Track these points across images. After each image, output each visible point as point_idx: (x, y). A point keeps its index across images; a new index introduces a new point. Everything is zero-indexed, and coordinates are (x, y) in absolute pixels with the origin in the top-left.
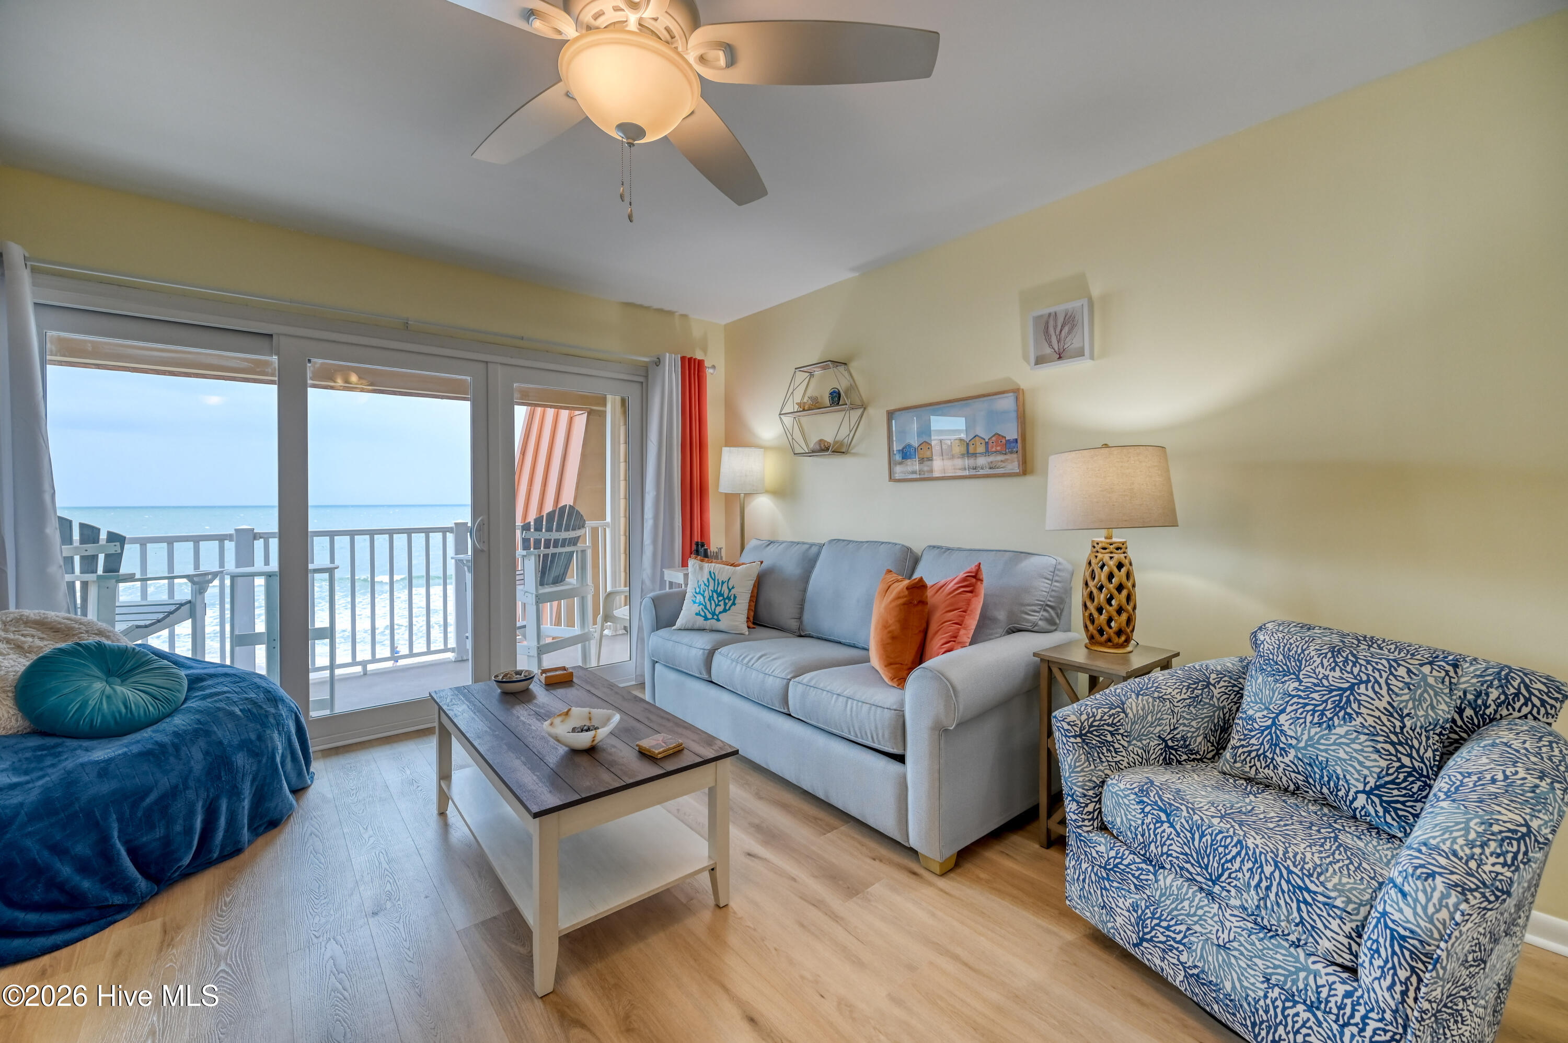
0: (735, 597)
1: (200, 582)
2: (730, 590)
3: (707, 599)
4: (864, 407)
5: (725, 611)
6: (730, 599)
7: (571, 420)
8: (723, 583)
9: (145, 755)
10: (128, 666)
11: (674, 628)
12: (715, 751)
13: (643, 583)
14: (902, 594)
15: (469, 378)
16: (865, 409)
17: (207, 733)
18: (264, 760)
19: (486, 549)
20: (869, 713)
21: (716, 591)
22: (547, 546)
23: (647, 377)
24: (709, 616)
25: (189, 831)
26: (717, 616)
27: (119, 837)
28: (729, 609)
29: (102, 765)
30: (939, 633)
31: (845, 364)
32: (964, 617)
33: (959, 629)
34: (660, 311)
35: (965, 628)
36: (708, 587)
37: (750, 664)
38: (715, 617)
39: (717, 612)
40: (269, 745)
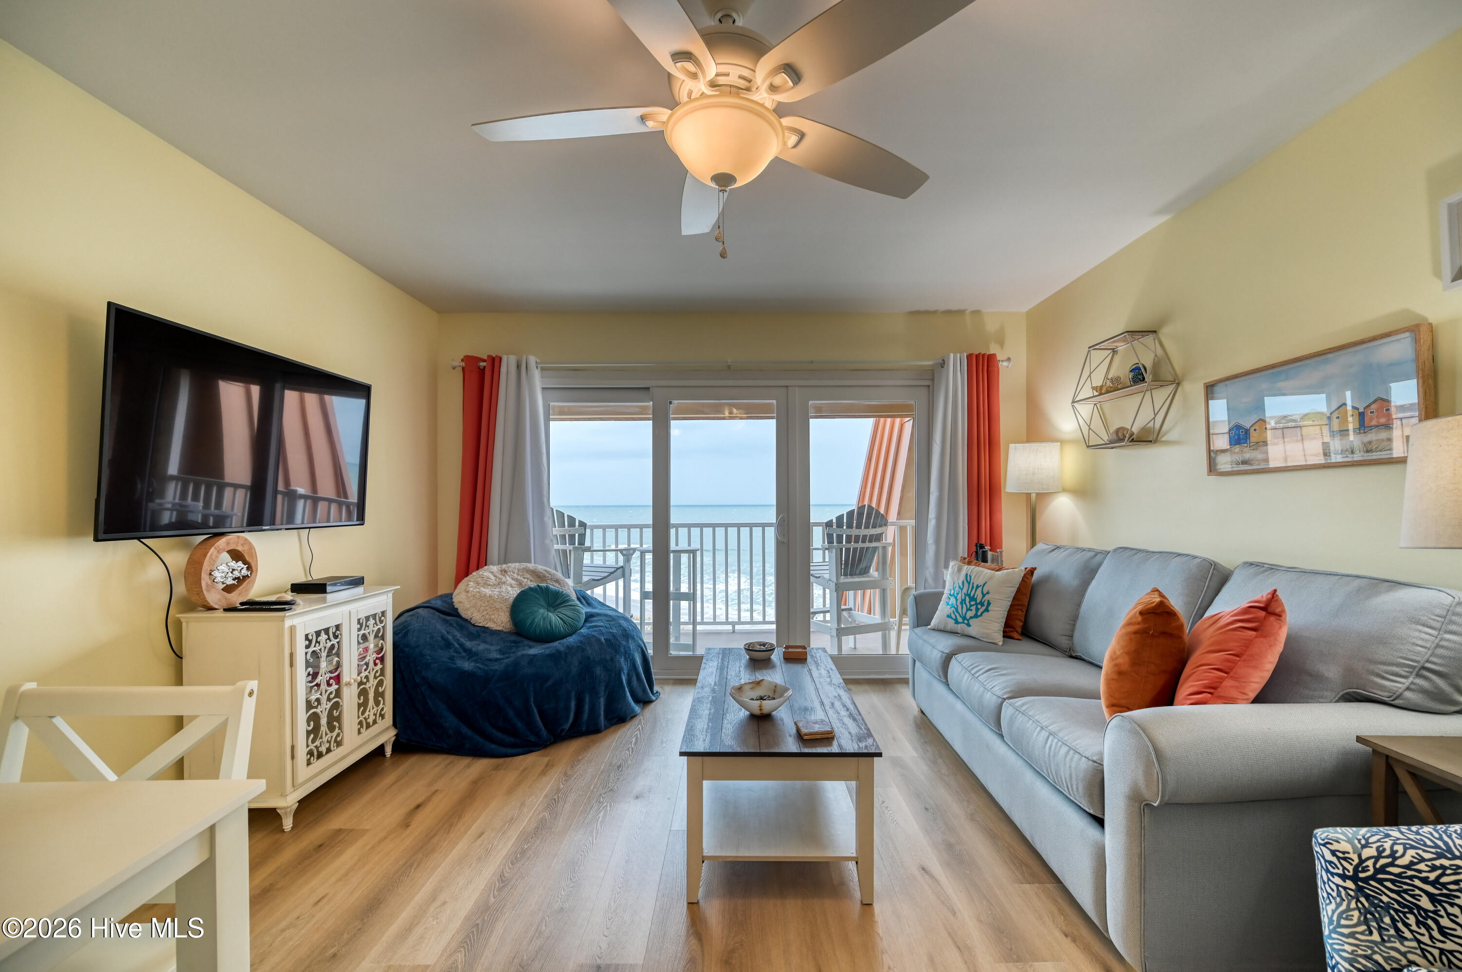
0: (989, 604)
1: (627, 554)
2: (984, 595)
3: (959, 602)
4: (1177, 382)
5: (976, 616)
6: (982, 605)
7: (902, 426)
8: (978, 587)
9: (550, 656)
10: (558, 602)
11: (929, 627)
12: (859, 748)
13: (926, 581)
14: (1134, 620)
15: (775, 402)
16: (1178, 384)
17: (583, 650)
18: (613, 675)
19: (785, 541)
20: (1066, 757)
21: (969, 595)
22: (849, 540)
23: (933, 380)
24: (960, 620)
25: (567, 709)
26: (968, 620)
27: (534, 702)
28: (981, 615)
29: (531, 657)
30: (1191, 679)
31: (1155, 332)
32: (1235, 663)
33: (1222, 679)
34: (949, 312)
35: (1234, 678)
36: (962, 589)
37: (976, 675)
38: (966, 622)
39: (968, 617)
40: (617, 665)
